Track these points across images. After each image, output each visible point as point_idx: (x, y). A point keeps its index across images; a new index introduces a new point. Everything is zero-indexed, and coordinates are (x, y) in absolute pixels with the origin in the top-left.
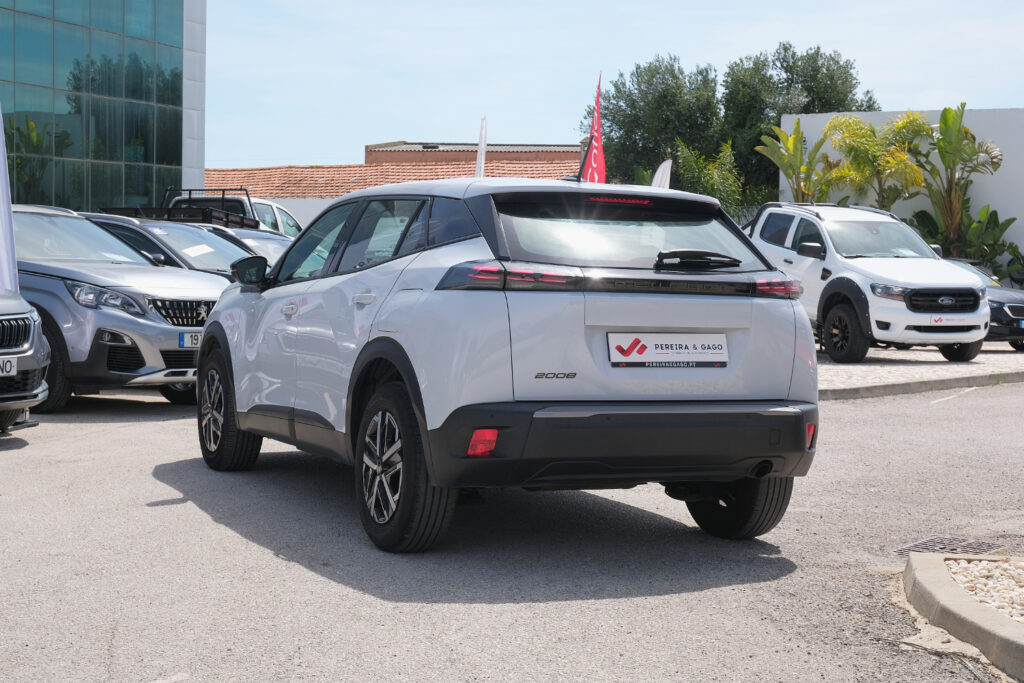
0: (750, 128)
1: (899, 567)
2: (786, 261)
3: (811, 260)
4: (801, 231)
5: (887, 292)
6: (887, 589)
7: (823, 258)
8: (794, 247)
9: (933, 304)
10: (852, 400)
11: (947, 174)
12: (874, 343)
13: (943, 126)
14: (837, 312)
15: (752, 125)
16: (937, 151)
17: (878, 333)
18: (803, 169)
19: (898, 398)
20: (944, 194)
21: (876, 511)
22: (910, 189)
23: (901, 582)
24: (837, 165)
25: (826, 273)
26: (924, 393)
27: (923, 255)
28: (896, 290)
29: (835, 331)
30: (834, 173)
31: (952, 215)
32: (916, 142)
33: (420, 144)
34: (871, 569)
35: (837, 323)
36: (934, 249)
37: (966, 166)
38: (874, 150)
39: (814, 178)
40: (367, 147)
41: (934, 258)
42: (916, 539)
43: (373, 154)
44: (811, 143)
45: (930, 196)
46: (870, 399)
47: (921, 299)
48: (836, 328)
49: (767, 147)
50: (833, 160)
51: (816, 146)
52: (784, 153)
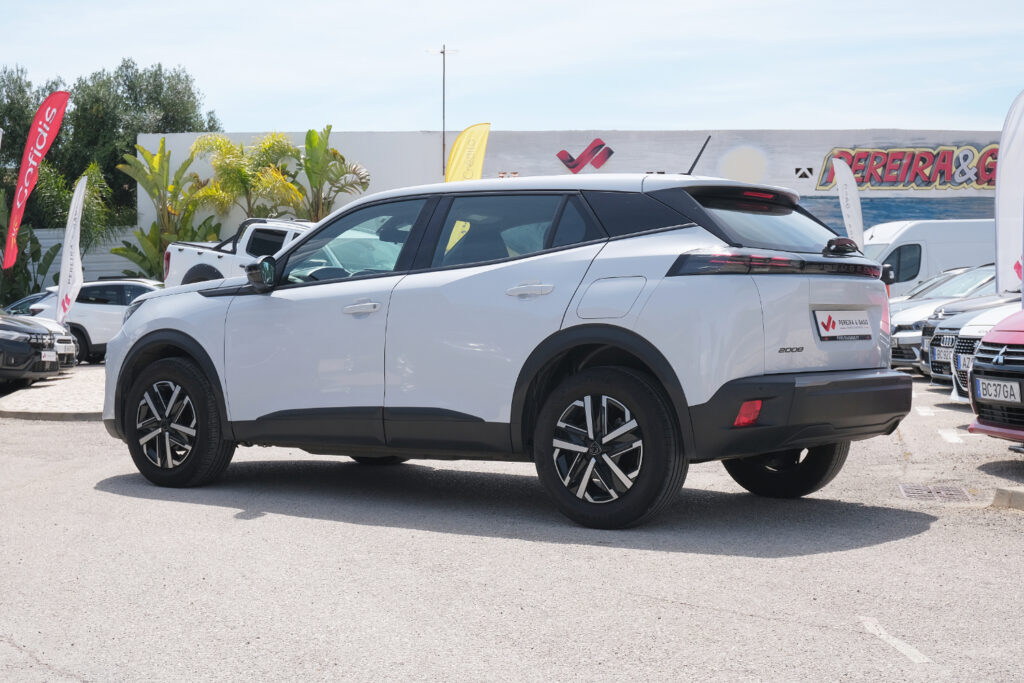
0: (103, 145)
11: (313, 193)
13: (308, 147)
15: (105, 143)
16: (303, 171)
18: (171, 188)
24: (205, 185)
30: (201, 193)
32: (282, 162)
37: (333, 185)
38: (247, 171)
39: (181, 198)
44: (175, 164)
49: (130, 165)
50: (202, 179)
51: (183, 165)
52: (148, 171)
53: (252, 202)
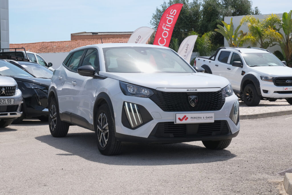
0: (213, 22)
1: (281, 179)
2: (228, 69)
3: (238, 68)
4: (233, 57)
5: (266, 79)
6: (277, 188)
7: (242, 67)
8: (231, 63)
9: (284, 83)
10: (255, 119)
11: (286, 37)
12: (262, 98)
13: (284, 19)
14: (248, 87)
15: (213, 20)
16: (282, 28)
17: (263, 95)
18: (233, 36)
19: (273, 118)
20: (285, 44)
21: (269, 158)
22: (273, 42)
23: (283, 185)
24: (245, 35)
25: (243, 73)
26: (282, 116)
27: (279, 65)
28: (270, 78)
29: (247, 94)
30: (245, 37)
31: (288, 52)
32: (274, 25)
33: (91, 33)
34: (270, 180)
35: (248, 91)
36: (283, 63)
38: (260, 29)
39: (237, 40)
40: (71, 34)
41: (283, 66)
42: (286, 169)
43: (74, 37)
44: (235, 27)
45: (280, 45)
46: (262, 119)
47: (279, 81)
48: (248, 93)
49: (219, 29)
50: (244, 33)
51: (237, 28)
52: (226, 31)
53: (262, 41)
